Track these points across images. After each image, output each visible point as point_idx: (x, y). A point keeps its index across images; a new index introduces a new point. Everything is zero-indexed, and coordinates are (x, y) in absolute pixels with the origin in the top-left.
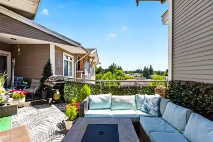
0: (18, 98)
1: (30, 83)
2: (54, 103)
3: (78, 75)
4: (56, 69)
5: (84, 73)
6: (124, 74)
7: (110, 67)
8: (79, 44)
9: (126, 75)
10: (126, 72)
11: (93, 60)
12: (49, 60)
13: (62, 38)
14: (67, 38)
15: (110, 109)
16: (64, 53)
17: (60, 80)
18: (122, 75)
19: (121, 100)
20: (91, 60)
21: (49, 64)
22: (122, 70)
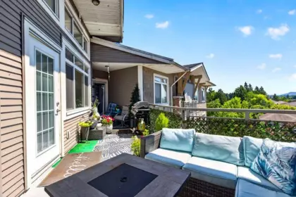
0: (106, 124)
1: (121, 110)
2: (137, 134)
3: (175, 102)
4: (145, 94)
5: (184, 99)
6: (271, 101)
7: (237, 90)
8: (171, 60)
9: (276, 103)
10: (275, 98)
11: (199, 81)
12: (137, 85)
13: (149, 57)
14: (155, 56)
15: (190, 153)
16: (155, 75)
17: (143, 108)
18: (263, 104)
19: (211, 142)
20: (196, 80)
21: (137, 89)
22: (264, 93)
